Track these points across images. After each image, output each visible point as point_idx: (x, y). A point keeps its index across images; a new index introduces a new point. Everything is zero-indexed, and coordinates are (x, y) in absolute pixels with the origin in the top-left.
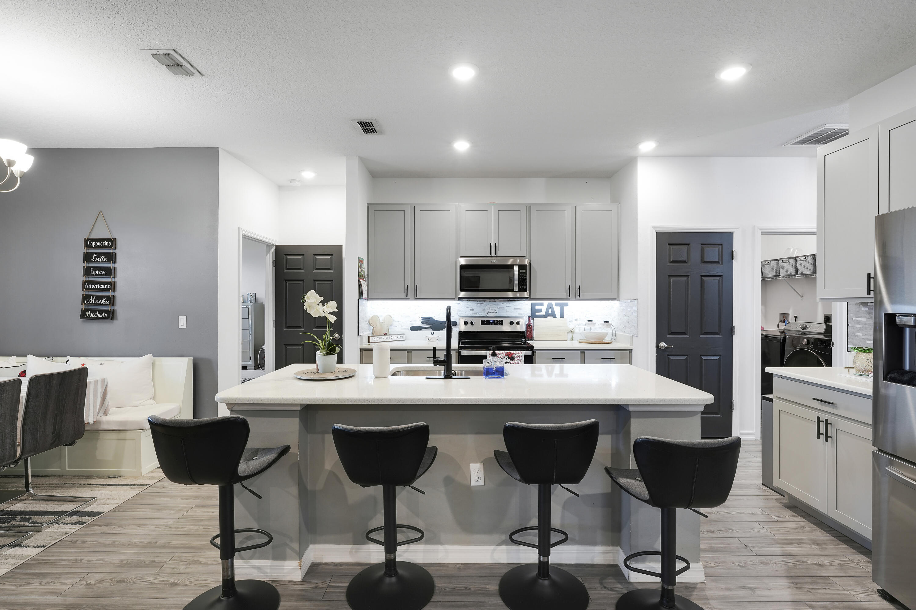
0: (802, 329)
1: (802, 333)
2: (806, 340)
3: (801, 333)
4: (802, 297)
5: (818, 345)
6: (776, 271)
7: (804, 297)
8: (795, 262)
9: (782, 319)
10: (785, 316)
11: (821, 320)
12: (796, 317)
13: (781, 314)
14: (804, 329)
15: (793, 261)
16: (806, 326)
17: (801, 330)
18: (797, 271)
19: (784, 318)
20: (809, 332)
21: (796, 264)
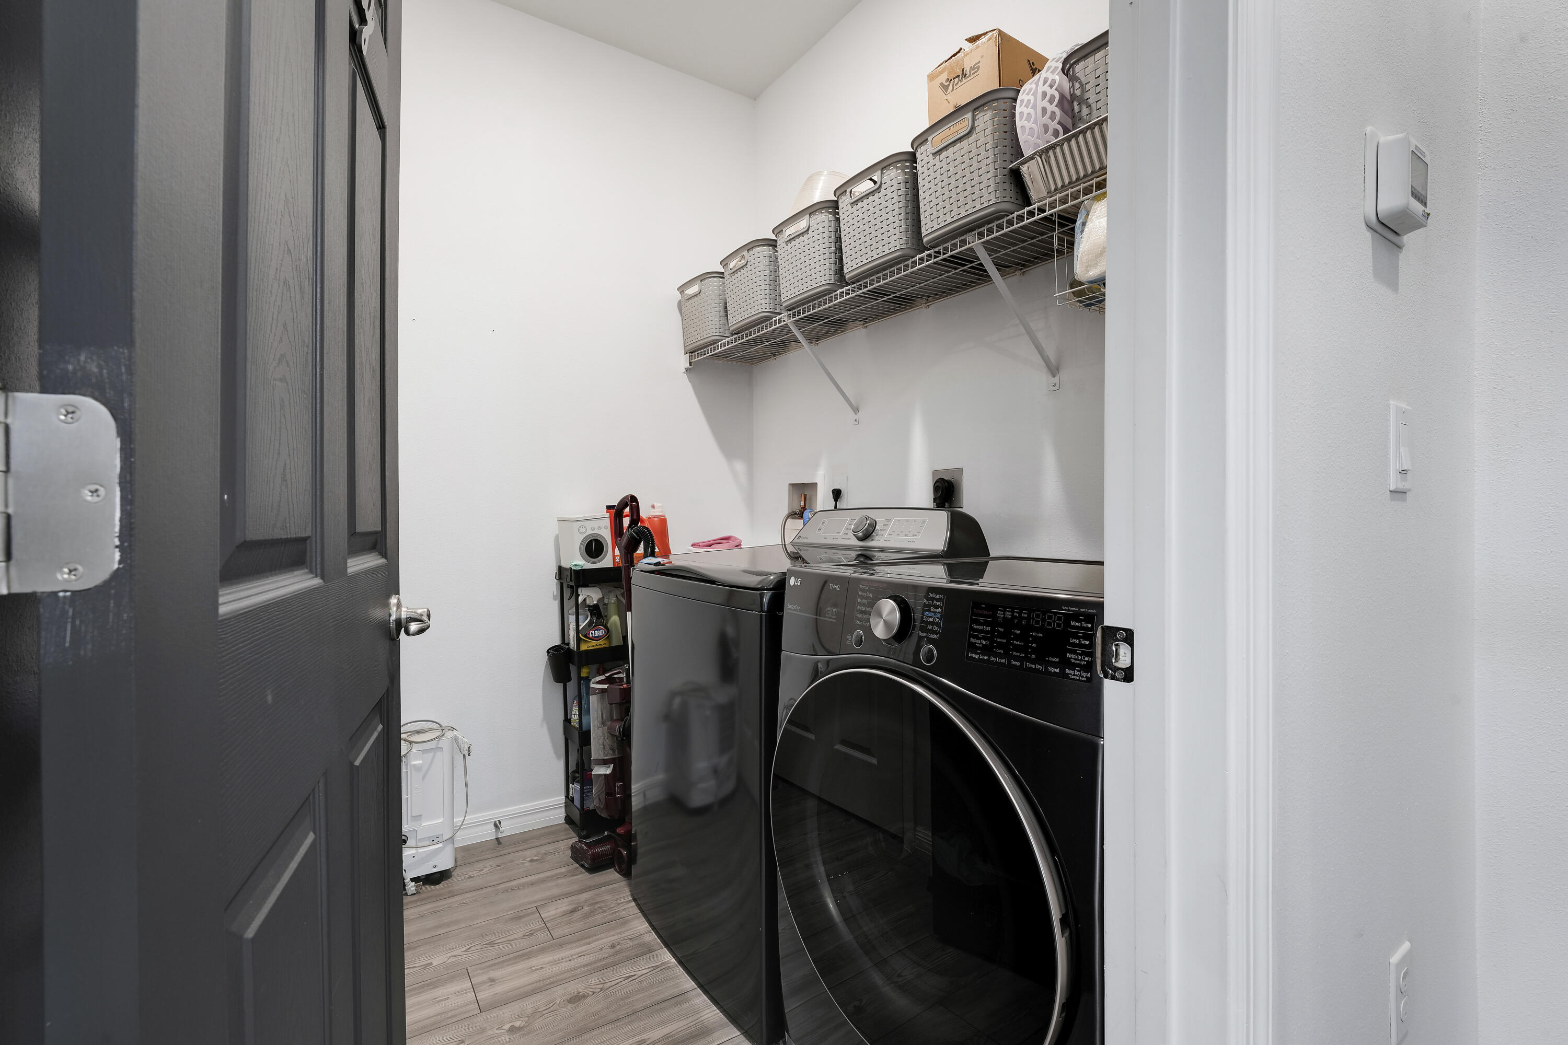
0: (860, 539)
1: (859, 556)
2: (889, 608)
3: (854, 554)
4: (856, 410)
5: (972, 647)
6: (767, 292)
7: (862, 413)
8: (832, 228)
9: (797, 505)
10: (805, 496)
11: (922, 494)
12: (837, 494)
13: (794, 486)
14: (867, 536)
15: (827, 223)
16: (873, 525)
17: (854, 542)
18: (841, 259)
19: (802, 503)
20: (882, 550)
21: (839, 239)
